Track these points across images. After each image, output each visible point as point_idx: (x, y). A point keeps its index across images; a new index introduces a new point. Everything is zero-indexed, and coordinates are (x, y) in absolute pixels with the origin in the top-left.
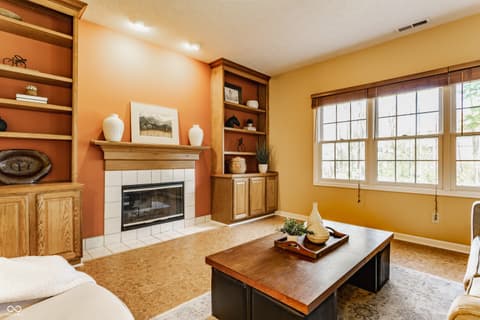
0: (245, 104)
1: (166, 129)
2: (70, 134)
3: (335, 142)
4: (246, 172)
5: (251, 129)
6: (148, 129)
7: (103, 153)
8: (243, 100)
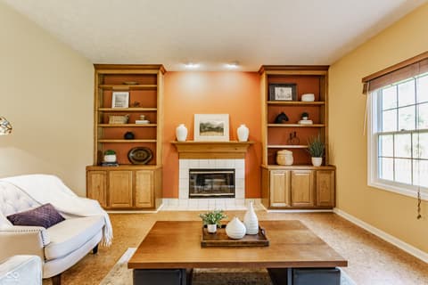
0: (300, 100)
1: (219, 129)
2: (155, 138)
3: (394, 133)
4: (294, 164)
5: (305, 122)
6: (206, 131)
7: (176, 148)
8: (297, 96)
